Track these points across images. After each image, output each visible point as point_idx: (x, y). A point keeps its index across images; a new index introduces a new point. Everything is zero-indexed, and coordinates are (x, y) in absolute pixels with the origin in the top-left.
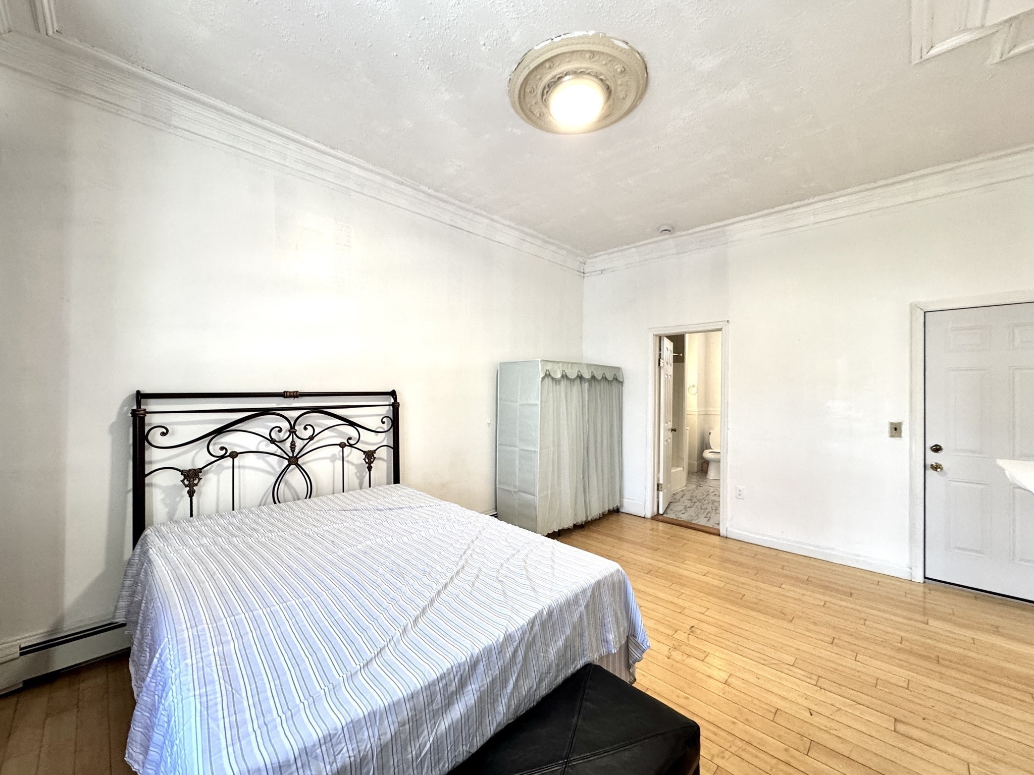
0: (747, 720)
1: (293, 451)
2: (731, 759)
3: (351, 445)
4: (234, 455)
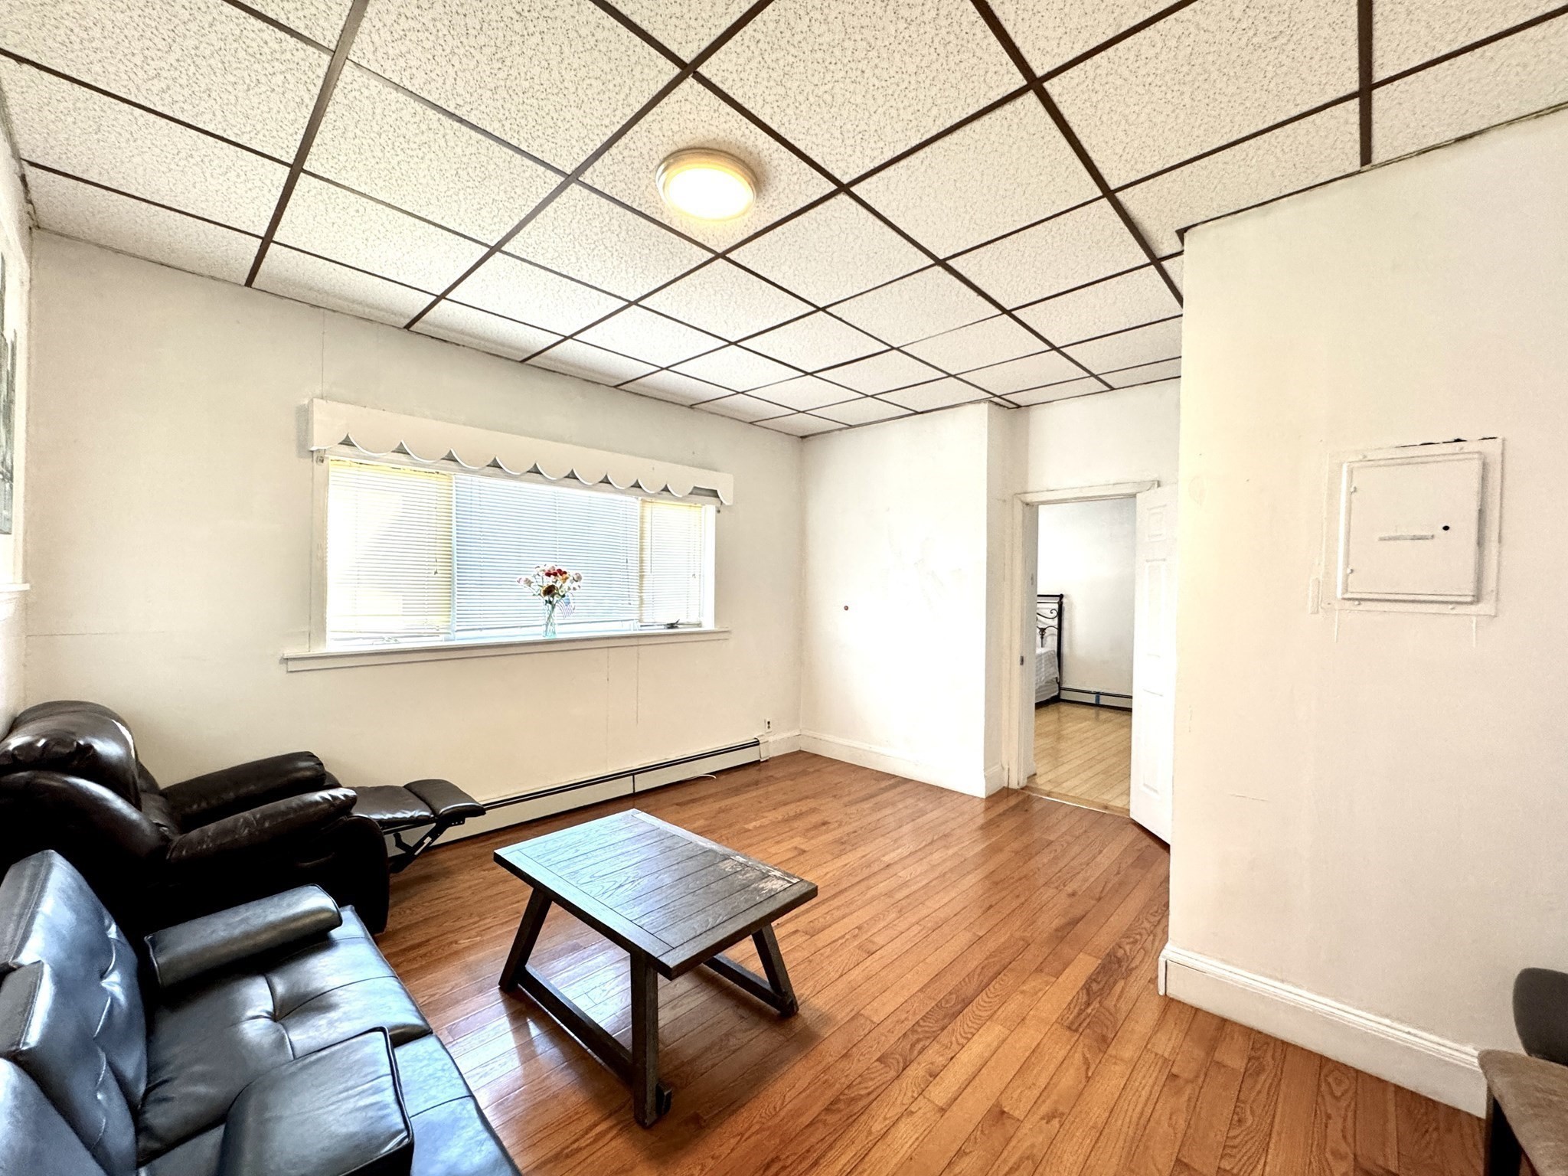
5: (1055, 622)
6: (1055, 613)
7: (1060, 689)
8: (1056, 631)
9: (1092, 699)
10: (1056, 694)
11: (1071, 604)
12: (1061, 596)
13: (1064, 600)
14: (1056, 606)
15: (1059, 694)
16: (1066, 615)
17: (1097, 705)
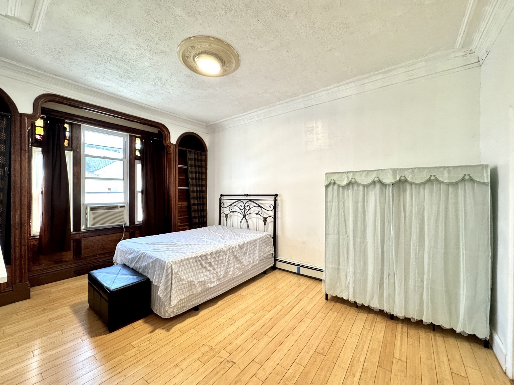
0: (149, 366)
1: (244, 213)
2: (135, 353)
3: (259, 214)
4: (233, 212)
5: (272, 214)
6: (272, 207)
7: (276, 260)
8: (273, 220)
9: (294, 269)
10: (272, 265)
11: (282, 201)
12: (276, 195)
13: (278, 198)
14: (272, 202)
15: (275, 265)
16: (279, 209)
17: (298, 274)
